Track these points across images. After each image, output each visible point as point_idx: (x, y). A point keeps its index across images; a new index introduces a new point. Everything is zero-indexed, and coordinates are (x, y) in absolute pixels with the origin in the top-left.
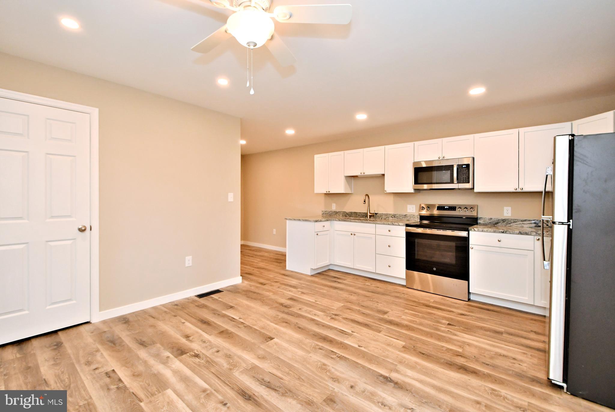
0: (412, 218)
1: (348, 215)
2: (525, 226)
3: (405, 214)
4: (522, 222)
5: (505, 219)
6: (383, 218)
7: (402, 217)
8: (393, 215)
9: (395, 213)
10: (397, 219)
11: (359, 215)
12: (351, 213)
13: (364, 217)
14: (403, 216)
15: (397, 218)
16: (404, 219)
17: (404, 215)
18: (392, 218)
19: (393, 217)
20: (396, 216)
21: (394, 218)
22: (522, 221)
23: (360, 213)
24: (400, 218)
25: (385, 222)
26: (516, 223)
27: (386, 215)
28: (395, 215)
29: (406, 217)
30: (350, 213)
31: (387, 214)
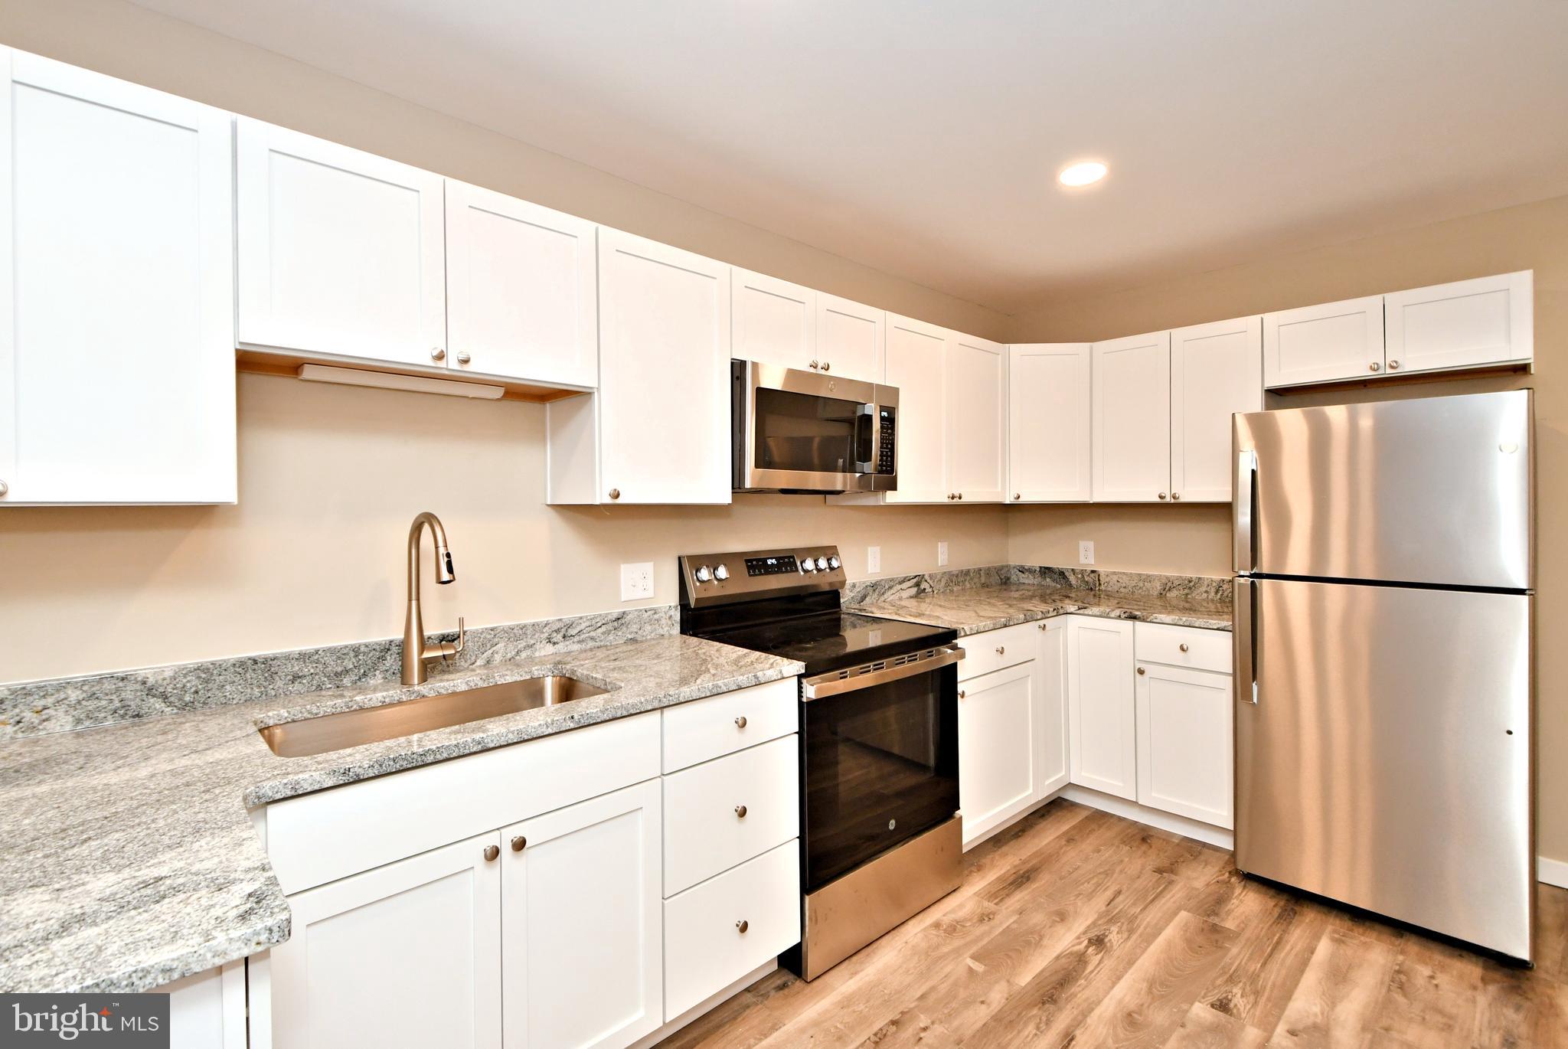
0: (648, 628)
1: (164, 697)
2: (905, 594)
3: (616, 611)
4: (899, 587)
5: (875, 584)
6: (498, 658)
7: (603, 629)
8: (558, 631)
9: (567, 616)
10: (576, 647)
11: (296, 678)
12: (206, 673)
13: (347, 681)
14: (610, 627)
15: (579, 642)
16: (611, 637)
17: (615, 616)
18: (550, 649)
19: (559, 637)
20: (573, 632)
21: (562, 647)
22: (900, 583)
23: (303, 657)
24: (592, 638)
25: (720, 683)
26: (892, 591)
27: (517, 634)
28: (570, 626)
29: (624, 629)
30: (193, 682)
31: (523, 627)
